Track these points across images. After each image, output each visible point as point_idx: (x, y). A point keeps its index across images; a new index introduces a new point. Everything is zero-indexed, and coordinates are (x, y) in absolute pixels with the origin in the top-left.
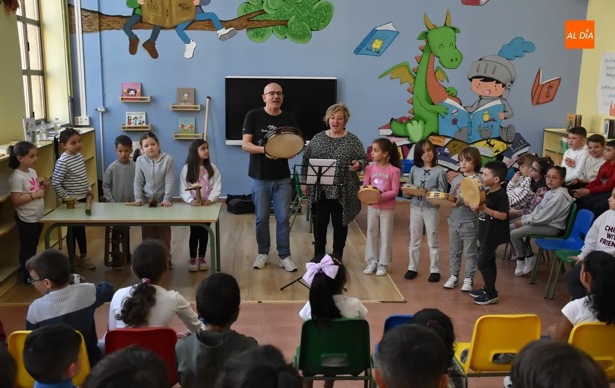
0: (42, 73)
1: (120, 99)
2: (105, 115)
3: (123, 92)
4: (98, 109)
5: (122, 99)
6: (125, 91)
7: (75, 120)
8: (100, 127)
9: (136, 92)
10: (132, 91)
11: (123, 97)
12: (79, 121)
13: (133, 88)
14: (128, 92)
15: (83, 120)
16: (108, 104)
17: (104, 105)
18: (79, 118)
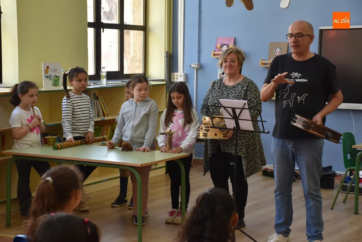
0: (144, 29)
1: (212, 55)
2: (200, 71)
3: (216, 47)
4: (192, 65)
5: (214, 55)
6: (219, 46)
7: (172, 76)
8: (194, 83)
9: (228, 47)
10: (225, 46)
11: (215, 53)
12: (175, 77)
13: (227, 43)
14: (221, 47)
15: (179, 77)
16: (203, 61)
17: (199, 61)
18: (175, 74)
